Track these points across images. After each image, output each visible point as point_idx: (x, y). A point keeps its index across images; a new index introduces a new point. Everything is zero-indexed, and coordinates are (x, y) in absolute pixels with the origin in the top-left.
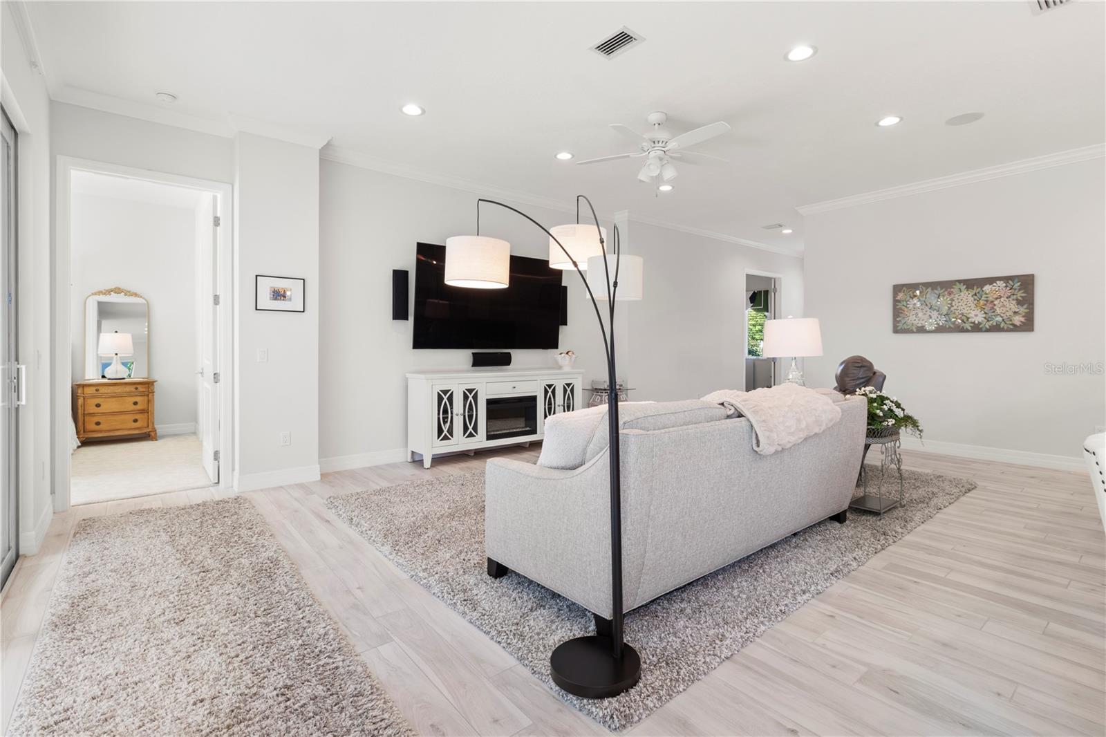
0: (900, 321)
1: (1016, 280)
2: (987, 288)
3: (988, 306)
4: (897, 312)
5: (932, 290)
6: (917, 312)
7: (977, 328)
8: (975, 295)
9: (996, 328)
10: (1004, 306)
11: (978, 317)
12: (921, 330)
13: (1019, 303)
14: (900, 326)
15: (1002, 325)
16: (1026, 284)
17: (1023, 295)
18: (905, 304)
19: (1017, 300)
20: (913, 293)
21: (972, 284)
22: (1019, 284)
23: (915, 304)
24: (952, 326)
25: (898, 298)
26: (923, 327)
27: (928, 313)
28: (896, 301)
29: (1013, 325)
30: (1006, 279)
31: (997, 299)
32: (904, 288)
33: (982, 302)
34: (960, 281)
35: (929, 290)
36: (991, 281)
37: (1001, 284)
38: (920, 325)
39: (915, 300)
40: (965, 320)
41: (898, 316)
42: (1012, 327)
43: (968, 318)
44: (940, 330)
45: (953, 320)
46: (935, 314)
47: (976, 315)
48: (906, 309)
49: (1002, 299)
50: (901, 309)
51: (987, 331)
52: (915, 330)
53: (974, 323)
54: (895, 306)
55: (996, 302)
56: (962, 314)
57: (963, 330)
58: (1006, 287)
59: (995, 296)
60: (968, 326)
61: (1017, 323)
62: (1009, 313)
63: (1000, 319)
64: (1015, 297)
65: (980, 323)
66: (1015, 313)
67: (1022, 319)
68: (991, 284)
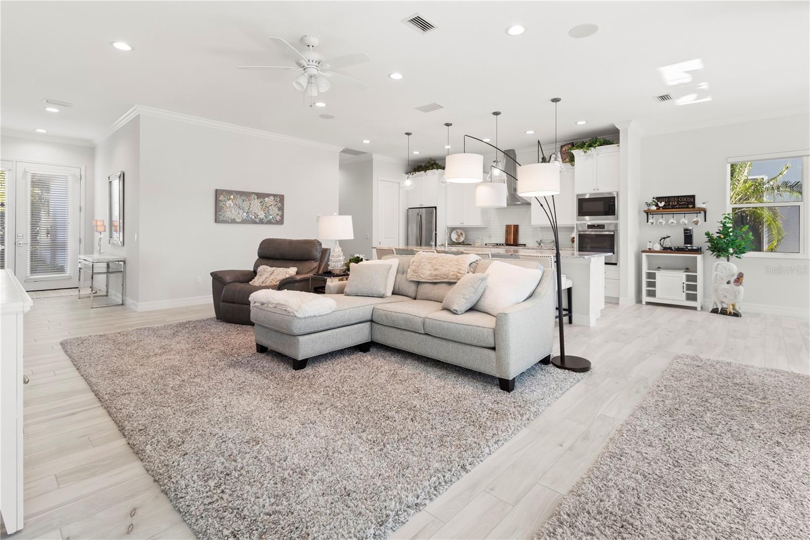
0: (221, 215)
1: (277, 197)
2: (266, 199)
3: (266, 209)
4: (218, 208)
5: (240, 196)
6: (231, 208)
7: (261, 222)
8: (261, 202)
9: (270, 222)
10: (273, 210)
11: (262, 215)
12: (233, 221)
13: (279, 209)
14: (221, 218)
15: (272, 220)
16: (281, 199)
17: (280, 205)
18: (224, 203)
20: (229, 196)
21: (260, 196)
22: (278, 199)
23: (230, 204)
24: (250, 220)
25: (218, 199)
26: (235, 219)
27: (238, 211)
28: (216, 200)
29: (276, 221)
30: (275, 196)
31: (270, 206)
32: (224, 193)
33: (264, 207)
34: (254, 193)
35: (238, 196)
36: (268, 195)
37: (272, 198)
38: (233, 218)
39: (230, 202)
40: (256, 216)
41: (220, 211)
43: (258, 216)
44: (244, 222)
45: (251, 216)
46: (241, 212)
47: (261, 214)
48: (224, 207)
49: (273, 206)
50: (221, 206)
51: (266, 223)
52: (230, 221)
53: (260, 218)
54: (216, 203)
55: (270, 208)
56: (255, 213)
57: (255, 223)
58: (274, 200)
59: (269, 204)
60: (257, 220)
61: (278, 220)
62: (275, 215)
63: (271, 217)
64: (277, 206)
65: (263, 219)
66: (277, 214)
67: (280, 218)
68: (268, 197)
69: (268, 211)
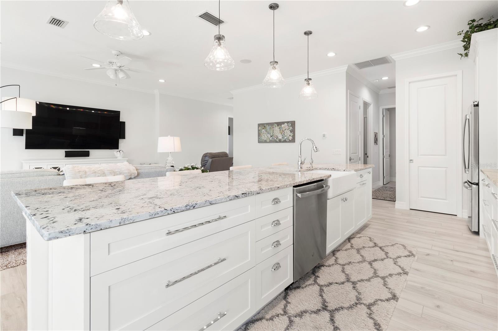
0: (261, 138)
1: (290, 123)
2: (283, 126)
3: (282, 132)
4: (259, 135)
5: (268, 126)
6: (264, 134)
7: (280, 141)
8: (279, 128)
9: (285, 141)
10: (287, 133)
11: (280, 137)
12: (266, 142)
13: (291, 132)
14: (261, 140)
15: (287, 140)
16: (293, 124)
17: (292, 129)
18: (261, 131)
19: (290, 130)
20: (263, 127)
21: (279, 124)
22: (290, 124)
23: (264, 131)
24: (274, 140)
25: (259, 129)
27: (267, 135)
28: (259, 130)
29: (289, 140)
30: (288, 122)
32: (261, 125)
33: (281, 131)
34: (275, 123)
35: (267, 126)
36: (283, 123)
37: (286, 124)
38: (265, 140)
41: (259, 136)
42: (289, 141)
43: (278, 137)
44: (271, 141)
45: (274, 138)
46: (269, 135)
49: (286, 130)
50: (261, 133)
51: (283, 142)
52: (264, 142)
54: (258, 132)
55: (285, 131)
56: (276, 136)
57: (277, 142)
58: (287, 125)
59: (285, 129)
60: (278, 140)
61: (290, 139)
62: (288, 135)
63: (286, 138)
64: (289, 129)
65: (281, 139)
66: (290, 135)
67: (292, 138)
68: (283, 124)
69: (284, 134)
